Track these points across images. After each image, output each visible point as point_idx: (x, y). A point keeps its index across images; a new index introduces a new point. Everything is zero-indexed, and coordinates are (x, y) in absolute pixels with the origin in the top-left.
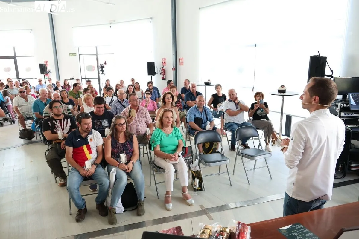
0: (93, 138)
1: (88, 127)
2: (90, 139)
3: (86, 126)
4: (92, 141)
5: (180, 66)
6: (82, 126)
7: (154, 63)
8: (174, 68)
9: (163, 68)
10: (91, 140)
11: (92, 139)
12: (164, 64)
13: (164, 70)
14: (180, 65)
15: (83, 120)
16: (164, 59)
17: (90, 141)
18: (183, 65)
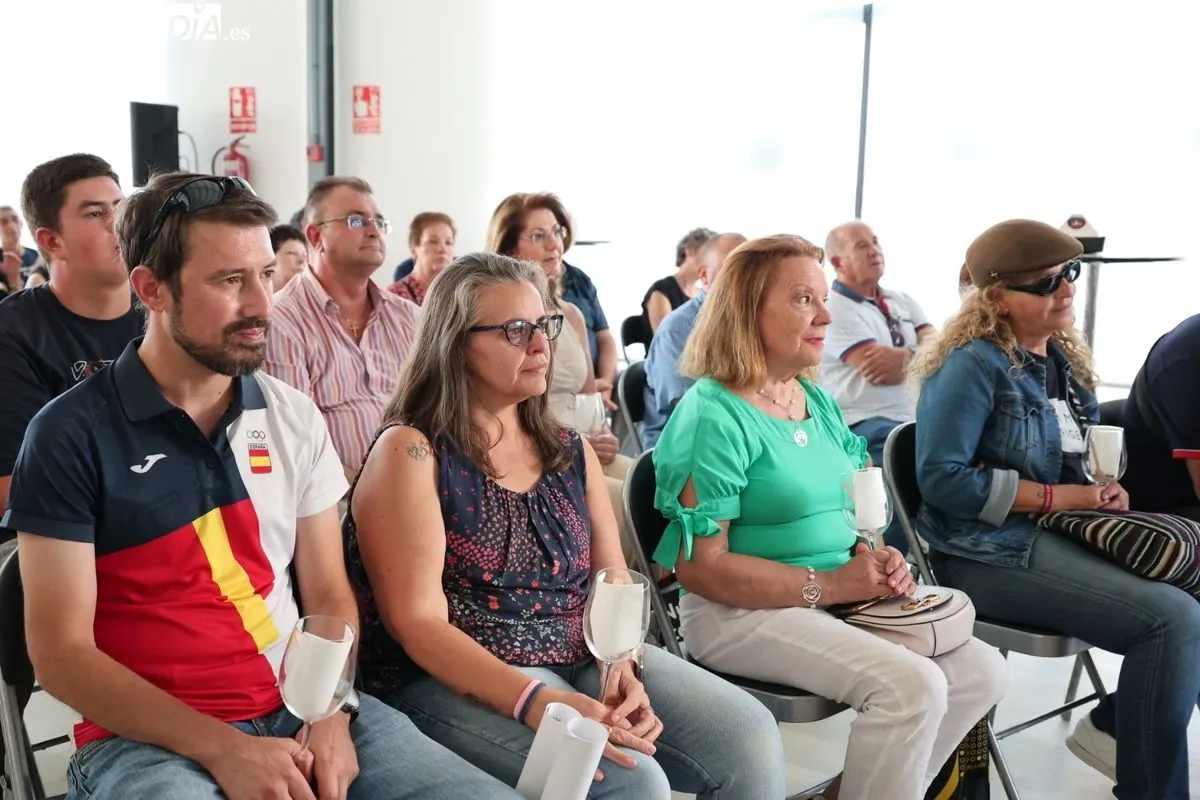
0: (268, 443)
1: (250, 313)
2: (254, 453)
3: (231, 302)
4: (267, 470)
5: (360, 137)
6: (185, 300)
7: (172, 111)
8: (321, 150)
9: (239, 150)
10: (260, 461)
11: (265, 453)
12: (242, 123)
13: (243, 159)
14: (359, 128)
15: (202, 233)
16: (243, 92)
17: (256, 470)
18: (377, 128)
